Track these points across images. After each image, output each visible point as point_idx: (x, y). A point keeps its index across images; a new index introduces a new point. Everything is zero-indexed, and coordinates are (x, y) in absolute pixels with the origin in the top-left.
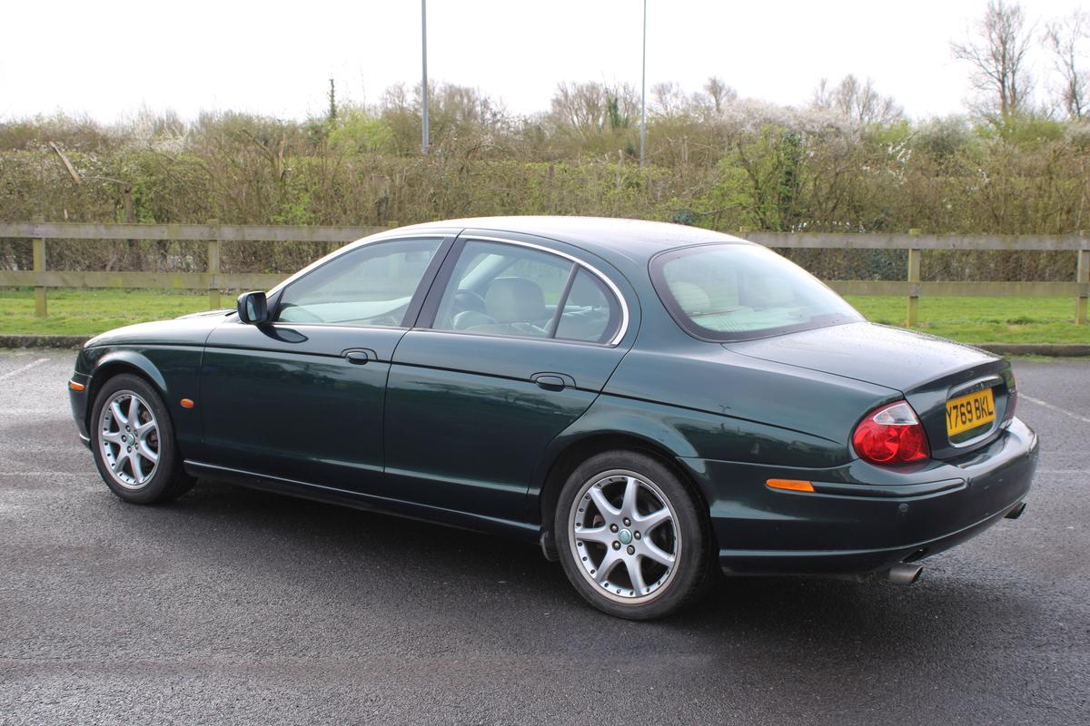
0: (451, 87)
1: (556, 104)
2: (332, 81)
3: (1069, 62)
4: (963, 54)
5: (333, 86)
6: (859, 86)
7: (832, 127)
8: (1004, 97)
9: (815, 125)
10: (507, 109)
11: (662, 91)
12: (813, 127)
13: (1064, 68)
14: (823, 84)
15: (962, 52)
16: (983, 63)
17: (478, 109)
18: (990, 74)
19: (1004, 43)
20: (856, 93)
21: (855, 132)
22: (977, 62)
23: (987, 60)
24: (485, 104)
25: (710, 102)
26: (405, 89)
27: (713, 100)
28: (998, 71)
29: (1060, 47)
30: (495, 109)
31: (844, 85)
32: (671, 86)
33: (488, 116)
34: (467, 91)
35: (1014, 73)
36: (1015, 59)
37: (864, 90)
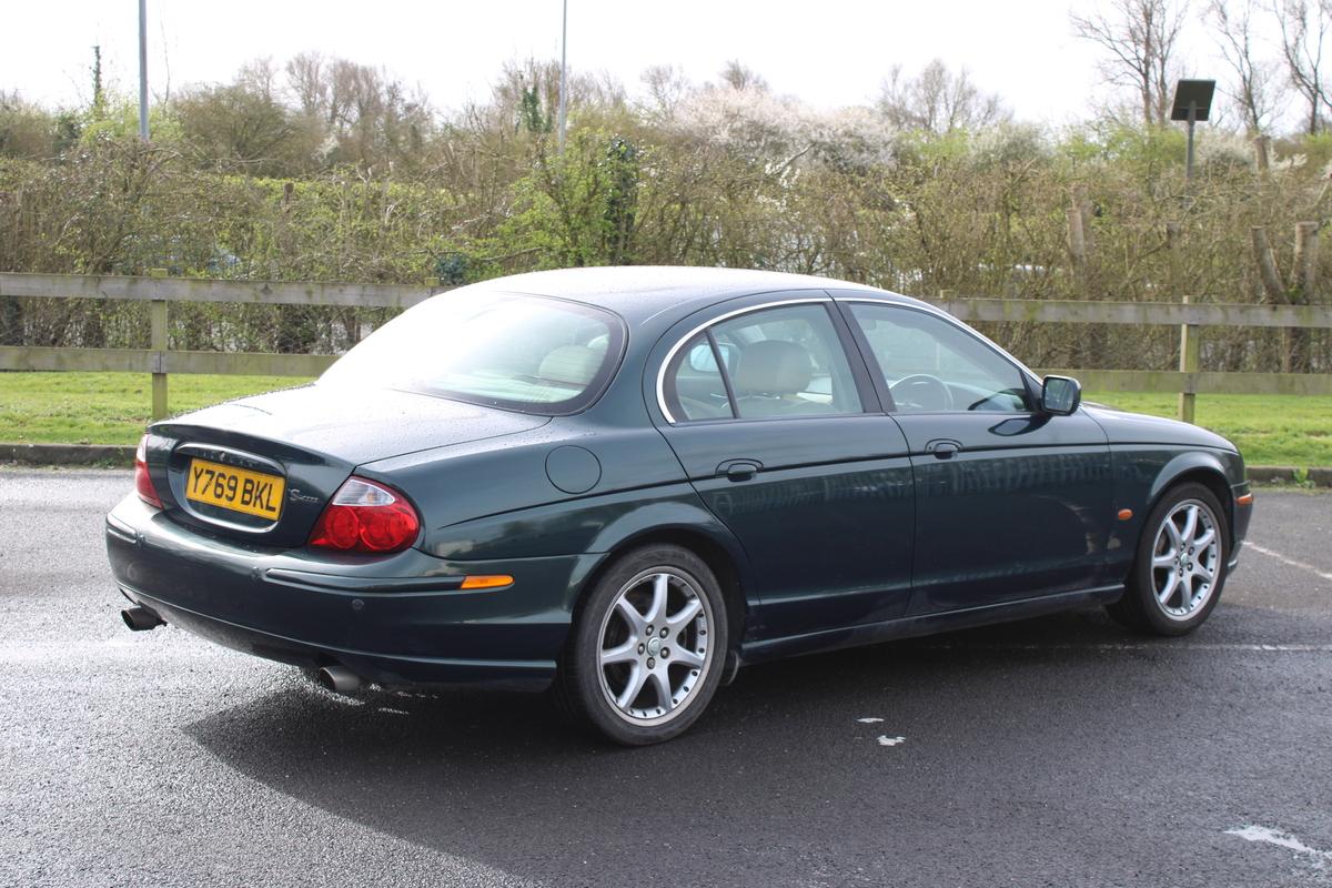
0: (344, 65)
1: (499, 94)
2: (97, 49)
3: (1242, 46)
4: (1088, 32)
5: (99, 57)
6: (950, 77)
7: (851, 136)
8: (1147, 97)
9: (825, 133)
10: (428, 100)
11: (657, 79)
12: (821, 134)
13: (1235, 57)
14: (896, 72)
15: (1088, 29)
16: (1119, 46)
17: (385, 99)
18: (1128, 61)
19: (1148, 16)
20: (945, 87)
21: (886, 144)
22: (1109, 43)
23: (1122, 42)
24: (393, 92)
26: (271, 66)
28: (1138, 58)
29: (1229, 25)
30: (409, 100)
31: (926, 75)
32: (671, 70)
33: (399, 109)
34: (365, 71)
35: (1163, 61)
36: (1166, 40)
37: (957, 82)
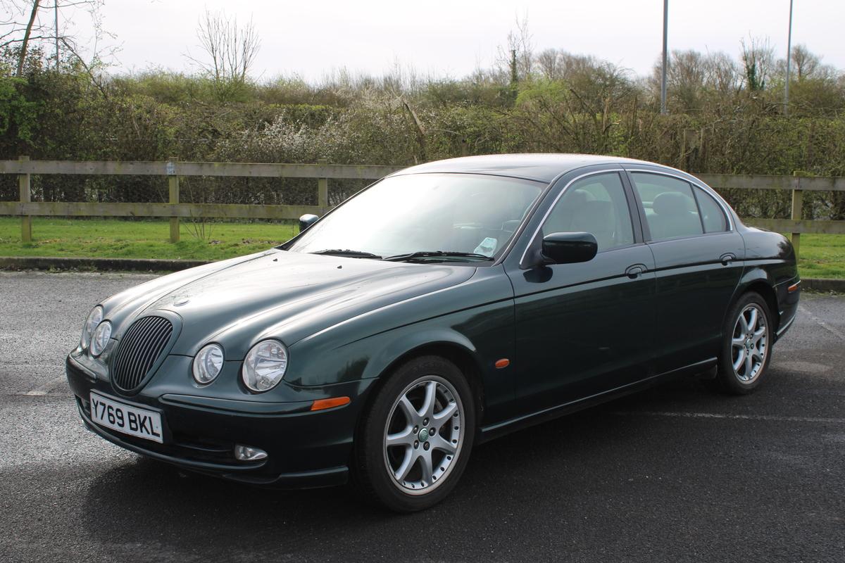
25: (794, 68)
27: (797, 67)
